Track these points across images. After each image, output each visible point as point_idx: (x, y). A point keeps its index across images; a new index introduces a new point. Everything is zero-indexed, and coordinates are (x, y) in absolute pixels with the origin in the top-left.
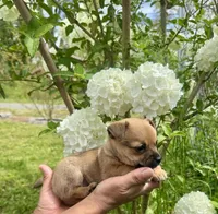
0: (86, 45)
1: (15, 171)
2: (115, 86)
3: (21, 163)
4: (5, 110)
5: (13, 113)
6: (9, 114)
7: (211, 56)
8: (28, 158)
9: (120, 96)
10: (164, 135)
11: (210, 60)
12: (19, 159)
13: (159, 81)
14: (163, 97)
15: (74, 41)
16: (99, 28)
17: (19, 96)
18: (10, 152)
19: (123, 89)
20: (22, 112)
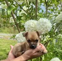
0: (25, 16)
1: (3, 52)
2: (32, 24)
3: (5, 50)
4: (1, 35)
5: (4, 36)
6: (2, 36)
7: (60, 18)
8: (7, 49)
9: (34, 28)
10: (46, 39)
11: (60, 20)
12: (4, 49)
13: (45, 23)
14: (46, 28)
15: (22, 14)
16: (29, 11)
17: (6, 32)
18: (2, 47)
19: (35, 25)
20: (6, 36)
